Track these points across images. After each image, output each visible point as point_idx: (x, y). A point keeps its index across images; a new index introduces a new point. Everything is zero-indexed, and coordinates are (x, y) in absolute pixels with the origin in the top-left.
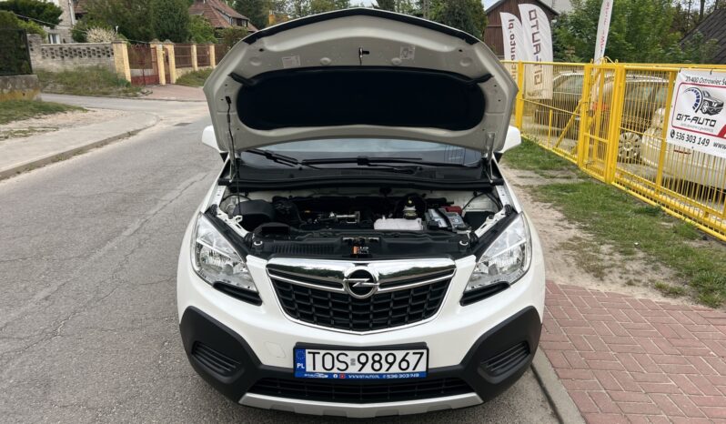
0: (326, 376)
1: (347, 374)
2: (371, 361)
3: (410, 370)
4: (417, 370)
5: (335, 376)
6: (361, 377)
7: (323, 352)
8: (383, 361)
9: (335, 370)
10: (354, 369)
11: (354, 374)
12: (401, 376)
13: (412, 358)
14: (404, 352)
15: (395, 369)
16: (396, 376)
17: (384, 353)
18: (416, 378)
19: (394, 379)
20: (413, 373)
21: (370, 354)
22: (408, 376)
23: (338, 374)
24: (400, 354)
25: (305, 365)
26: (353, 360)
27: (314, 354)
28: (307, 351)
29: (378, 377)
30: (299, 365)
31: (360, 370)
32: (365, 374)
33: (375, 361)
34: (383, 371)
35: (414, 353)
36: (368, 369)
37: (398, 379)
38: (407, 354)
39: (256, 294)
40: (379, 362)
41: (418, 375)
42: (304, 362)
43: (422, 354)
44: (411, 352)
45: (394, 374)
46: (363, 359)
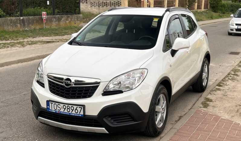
0: (55, 112)
1: (60, 112)
2: (67, 108)
3: (78, 113)
4: (80, 114)
5: (57, 112)
6: (64, 113)
7: (54, 103)
8: (70, 109)
9: (57, 110)
10: (62, 110)
11: (62, 112)
12: (76, 115)
13: (79, 109)
14: (76, 106)
15: (74, 112)
16: (74, 115)
17: (70, 106)
18: (80, 116)
19: (73, 116)
20: (79, 115)
21: (66, 105)
22: (78, 115)
23: (58, 111)
24: (75, 107)
25: (49, 107)
26: (62, 107)
27: (52, 103)
28: (50, 102)
29: (68, 114)
30: (48, 107)
31: (64, 111)
32: (65, 113)
33: (68, 109)
34: (70, 112)
35: (79, 107)
36: (66, 111)
37: (75, 116)
38: (77, 107)
39: (44, 84)
40: (69, 109)
41: (81, 116)
42: (49, 106)
43: (82, 108)
44: (78, 107)
45: (74, 114)
46: (65, 107)
